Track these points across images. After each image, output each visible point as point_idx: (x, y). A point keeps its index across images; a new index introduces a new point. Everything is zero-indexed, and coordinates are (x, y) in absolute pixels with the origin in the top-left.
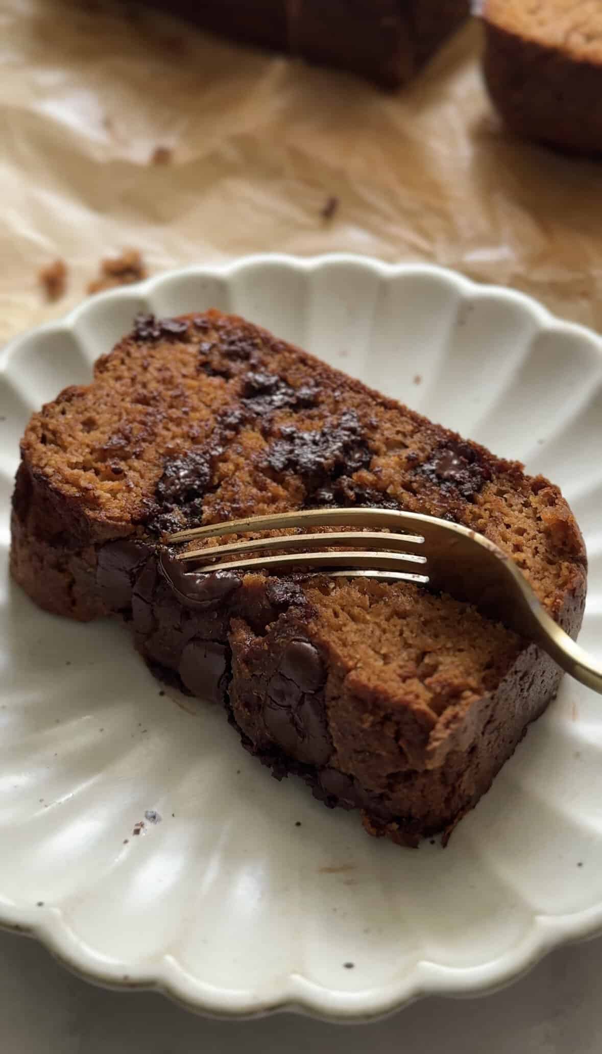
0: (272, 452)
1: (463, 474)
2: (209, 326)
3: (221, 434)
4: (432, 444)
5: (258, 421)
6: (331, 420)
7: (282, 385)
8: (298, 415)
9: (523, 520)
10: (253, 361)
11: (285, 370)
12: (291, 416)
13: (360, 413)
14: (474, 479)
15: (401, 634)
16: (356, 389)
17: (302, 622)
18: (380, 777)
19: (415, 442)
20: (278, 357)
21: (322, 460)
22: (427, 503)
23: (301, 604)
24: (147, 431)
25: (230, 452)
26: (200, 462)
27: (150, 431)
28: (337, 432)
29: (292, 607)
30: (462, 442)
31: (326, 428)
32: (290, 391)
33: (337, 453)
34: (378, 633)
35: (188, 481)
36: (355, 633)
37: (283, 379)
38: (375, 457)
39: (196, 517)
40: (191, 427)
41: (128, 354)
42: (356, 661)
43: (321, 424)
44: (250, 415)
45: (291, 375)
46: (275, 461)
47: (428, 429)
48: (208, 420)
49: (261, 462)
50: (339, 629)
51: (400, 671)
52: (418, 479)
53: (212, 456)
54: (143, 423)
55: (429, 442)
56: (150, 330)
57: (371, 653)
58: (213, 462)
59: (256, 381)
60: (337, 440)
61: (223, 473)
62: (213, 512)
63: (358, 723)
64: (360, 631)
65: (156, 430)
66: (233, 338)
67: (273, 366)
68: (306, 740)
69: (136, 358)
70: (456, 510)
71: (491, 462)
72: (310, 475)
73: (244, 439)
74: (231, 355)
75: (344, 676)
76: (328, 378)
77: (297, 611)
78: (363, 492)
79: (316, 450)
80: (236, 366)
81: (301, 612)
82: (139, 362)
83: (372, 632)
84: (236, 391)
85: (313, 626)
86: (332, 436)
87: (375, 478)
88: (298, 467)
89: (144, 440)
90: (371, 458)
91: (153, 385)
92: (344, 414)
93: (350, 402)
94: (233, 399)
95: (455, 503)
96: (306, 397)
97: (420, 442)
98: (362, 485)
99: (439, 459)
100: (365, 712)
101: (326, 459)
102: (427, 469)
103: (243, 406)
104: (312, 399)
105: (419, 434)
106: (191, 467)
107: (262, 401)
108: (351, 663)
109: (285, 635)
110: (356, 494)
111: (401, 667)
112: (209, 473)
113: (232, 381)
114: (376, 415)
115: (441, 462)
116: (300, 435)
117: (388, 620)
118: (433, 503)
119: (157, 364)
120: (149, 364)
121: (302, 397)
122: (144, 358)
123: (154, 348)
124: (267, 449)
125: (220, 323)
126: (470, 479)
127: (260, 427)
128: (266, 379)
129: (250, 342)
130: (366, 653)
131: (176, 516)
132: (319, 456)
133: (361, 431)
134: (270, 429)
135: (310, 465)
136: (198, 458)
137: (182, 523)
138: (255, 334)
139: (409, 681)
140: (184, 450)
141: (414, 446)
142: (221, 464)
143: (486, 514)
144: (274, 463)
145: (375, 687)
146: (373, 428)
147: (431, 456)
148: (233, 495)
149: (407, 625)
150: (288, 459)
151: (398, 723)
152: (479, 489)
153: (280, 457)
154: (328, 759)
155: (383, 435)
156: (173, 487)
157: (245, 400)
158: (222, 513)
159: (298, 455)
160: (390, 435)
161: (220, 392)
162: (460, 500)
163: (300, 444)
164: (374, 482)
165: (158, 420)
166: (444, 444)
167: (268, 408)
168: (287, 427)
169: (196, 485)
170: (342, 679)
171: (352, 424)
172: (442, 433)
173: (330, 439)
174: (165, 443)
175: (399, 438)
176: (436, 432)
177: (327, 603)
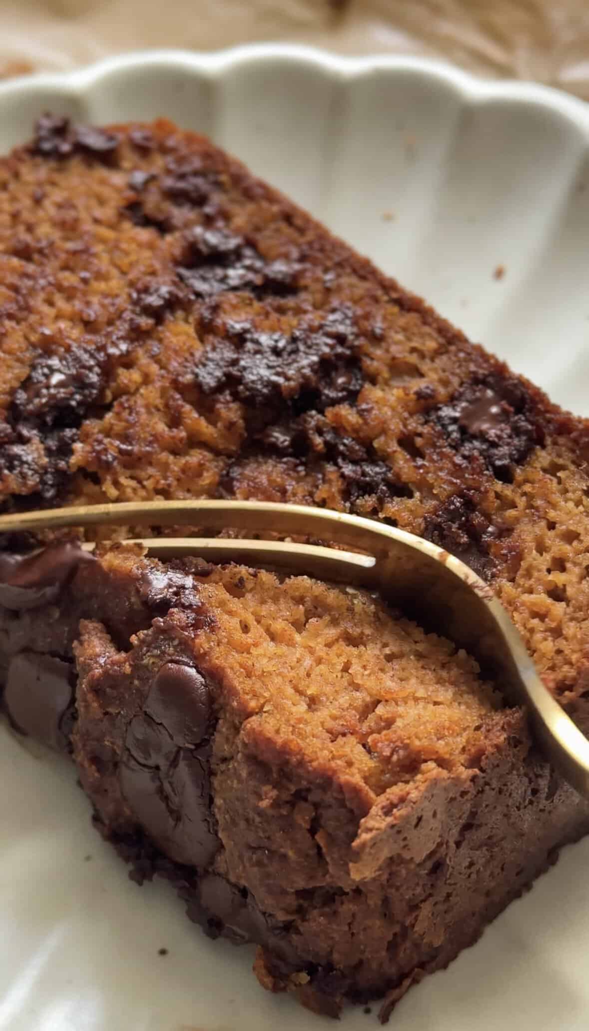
0: (203, 360)
1: (502, 430)
2: (153, 145)
3: (132, 320)
4: (463, 375)
5: (197, 306)
6: (311, 318)
7: (248, 252)
8: (261, 304)
9: (578, 518)
10: (208, 210)
11: (258, 229)
12: (251, 305)
13: (359, 312)
14: (516, 441)
15: (346, 669)
16: (362, 272)
17: (186, 633)
18: (284, 892)
19: (435, 370)
20: (251, 207)
21: (281, 380)
22: (430, 475)
23: (190, 607)
24: (17, 302)
25: (140, 352)
26: (87, 364)
27: (22, 303)
28: (316, 338)
29: (175, 610)
30: (511, 378)
31: (299, 330)
32: (258, 264)
33: (307, 371)
34: (308, 662)
35: (62, 393)
36: (270, 659)
37: (250, 243)
38: (367, 386)
39: (63, 458)
40: (88, 304)
41: (17, 175)
42: (262, 701)
43: (294, 322)
44: (186, 296)
45: (265, 240)
46: (206, 375)
47: (460, 350)
48: (117, 296)
49: (186, 373)
50: (245, 650)
51: (330, 724)
52: (425, 431)
53: (109, 356)
54: (15, 289)
55: (458, 371)
56: (57, 141)
57: (290, 691)
58: (108, 368)
59: (205, 242)
60: (312, 351)
61: (122, 385)
62: (90, 455)
63: (253, 800)
64: (280, 656)
65: (32, 302)
66: (186, 168)
67: (240, 219)
68: (181, 826)
69: (27, 184)
70: (473, 491)
71: (548, 415)
72: (258, 402)
73: (168, 334)
74: (176, 196)
75: (241, 723)
76: (322, 250)
77: (182, 615)
78: (337, 441)
79: (275, 364)
80: (180, 214)
81: (188, 617)
82: (31, 189)
83: (299, 661)
84: (172, 255)
85: (203, 641)
86: (305, 343)
87: (361, 421)
88: (241, 388)
89: (10, 317)
90: (362, 386)
91: (45, 230)
92: (334, 311)
93: (347, 292)
94: (165, 267)
95: (474, 479)
96: (280, 276)
97: (444, 371)
98: (338, 429)
99: (467, 401)
100: (267, 782)
101: (288, 379)
102: (446, 416)
103: (177, 279)
104: (288, 280)
105: (444, 358)
106: (74, 372)
107: (209, 275)
108: (253, 704)
109: (159, 652)
110: (326, 443)
111: (334, 718)
112: (98, 383)
113: (169, 238)
114: (385, 319)
115: (471, 407)
116: (256, 336)
117: (329, 645)
118: (438, 476)
119: (57, 195)
120: (44, 196)
121: (272, 275)
122: (40, 184)
123: (60, 170)
124: (198, 354)
125: (171, 142)
126: (509, 440)
127: (197, 316)
128: (223, 240)
129: (212, 178)
130: (280, 690)
131: (32, 451)
132: (278, 374)
133: (354, 340)
134: (212, 320)
135: (259, 387)
136: (86, 356)
137: (38, 465)
138: (221, 167)
139: (341, 740)
140: (68, 341)
141: (434, 376)
142: (121, 371)
143: (521, 502)
144: (204, 377)
145: (285, 744)
146: (377, 339)
147: (456, 394)
148: (127, 428)
149: (360, 656)
150: (228, 375)
151: (316, 806)
152: (522, 458)
153: (215, 369)
154: (212, 861)
155: (387, 351)
156: (36, 401)
157: (183, 271)
158: (104, 457)
159: (245, 368)
160: (400, 353)
161: (147, 254)
162: (483, 475)
163: (252, 351)
164: (357, 426)
165: (38, 287)
166: (481, 377)
167: (217, 287)
168: (236, 323)
169: (75, 400)
170: (237, 729)
171: (341, 329)
172: (481, 360)
173: (302, 347)
174: (41, 325)
175: (413, 359)
176: (473, 357)
177: (234, 609)
